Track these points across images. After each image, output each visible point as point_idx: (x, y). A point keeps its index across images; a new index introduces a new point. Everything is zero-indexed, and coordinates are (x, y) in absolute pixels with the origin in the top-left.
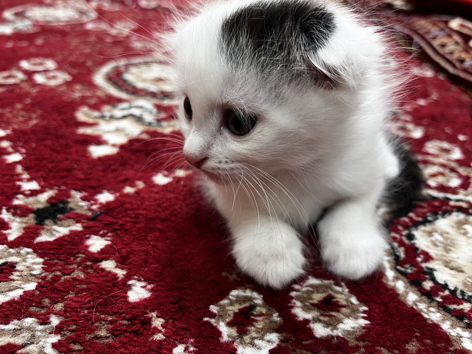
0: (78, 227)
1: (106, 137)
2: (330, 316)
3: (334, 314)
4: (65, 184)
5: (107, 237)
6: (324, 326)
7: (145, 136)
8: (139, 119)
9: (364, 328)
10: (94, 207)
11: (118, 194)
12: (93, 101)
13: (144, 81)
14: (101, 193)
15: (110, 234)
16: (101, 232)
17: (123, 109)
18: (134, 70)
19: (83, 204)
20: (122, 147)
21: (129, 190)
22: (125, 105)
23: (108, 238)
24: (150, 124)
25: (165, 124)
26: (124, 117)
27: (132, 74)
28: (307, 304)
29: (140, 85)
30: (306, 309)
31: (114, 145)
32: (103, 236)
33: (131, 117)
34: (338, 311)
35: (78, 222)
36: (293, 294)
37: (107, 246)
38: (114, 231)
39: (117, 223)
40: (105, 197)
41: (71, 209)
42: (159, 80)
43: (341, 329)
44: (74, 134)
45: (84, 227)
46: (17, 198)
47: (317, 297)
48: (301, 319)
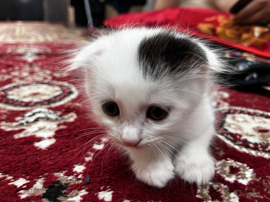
0: (83, 192)
1: (39, 135)
2: (240, 174)
3: (240, 172)
4: (46, 172)
6: (243, 180)
7: (62, 127)
8: (48, 119)
9: (254, 172)
10: (80, 176)
11: (85, 164)
12: (4, 117)
13: (25, 97)
14: (74, 167)
15: (108, 187)
16: (102, 188)
17: (30, 116)
18: (10, 93)
19: (70, 178)
20: (55, 137)
21: (87, 159)
22: (30, 114)
23: (109, 190)
24: (57, 120)
25: (66, 117)
26: (36, 120)
27: (12, 95)
28: (227, 174)
29: (26, 100)
30: (228, 176)
31: (50, 138)
32: (104, 190)
33: (40, 119)
34: (240, 171)
35: (80, 189)
36: (218, 172)
37: (113, 194)
38: (108, 184)
39: (105, 179)
40: (79, 169)
41: (67, 184)
42: (35, 94)
43: (249, 177)
44: (14, 140)
45: (87, 190)
47: (227, 169)
48: (233, 182)
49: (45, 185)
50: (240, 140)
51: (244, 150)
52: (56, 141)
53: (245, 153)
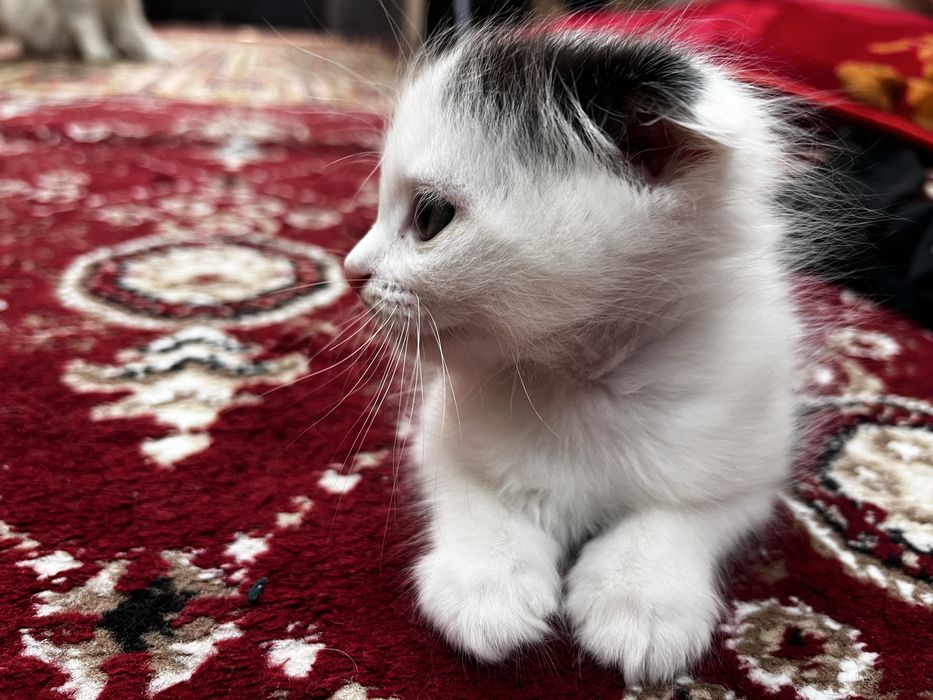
0: (229, 631)
1: (165, 416)
2: (816, 666)
3: (818, 659)
4: (140, 542)
5: (309, 635)
6: (818, 689)
7: (248, 399)
8: (213, 367)
9: (876, 667)
10: (238, 576)
11: (270, 535)
12: (86, 346)
13: (173, 286)
14: (232, 541)
15: (312, 627)
16: (291, 627)
17: (165, 351)
18: (134, 267)
19: (206, 575)
20: (213, 430)
21: (285, 520)
22: (165, 342)
23: (313, 637)
24: (240, 372)
25: (272, 366)
26: (177, 368)
27: (139, 275)
28: (766, 656)
29: (172, 296)
30: (768, 666)
31: (194, 431)
32: (298, 635)
33: (191, 365)
34: (822, 652)
35: (221, 619)
36: (731, 644)
37: (320, 654)
38: (316, 616)
39: (312, 598)
40: (246, 548)
41: (188, 594)
42: (205, 280)
43: (848, 683)
44: (87, 423)
45: (241, 627)
46: (41, 602)
47: (773, 638)
48: (776, 689)
49: (123, 584)
50: (871, 531)
51: (875, 573)
52: (212, 446)
53: (871, 586)
